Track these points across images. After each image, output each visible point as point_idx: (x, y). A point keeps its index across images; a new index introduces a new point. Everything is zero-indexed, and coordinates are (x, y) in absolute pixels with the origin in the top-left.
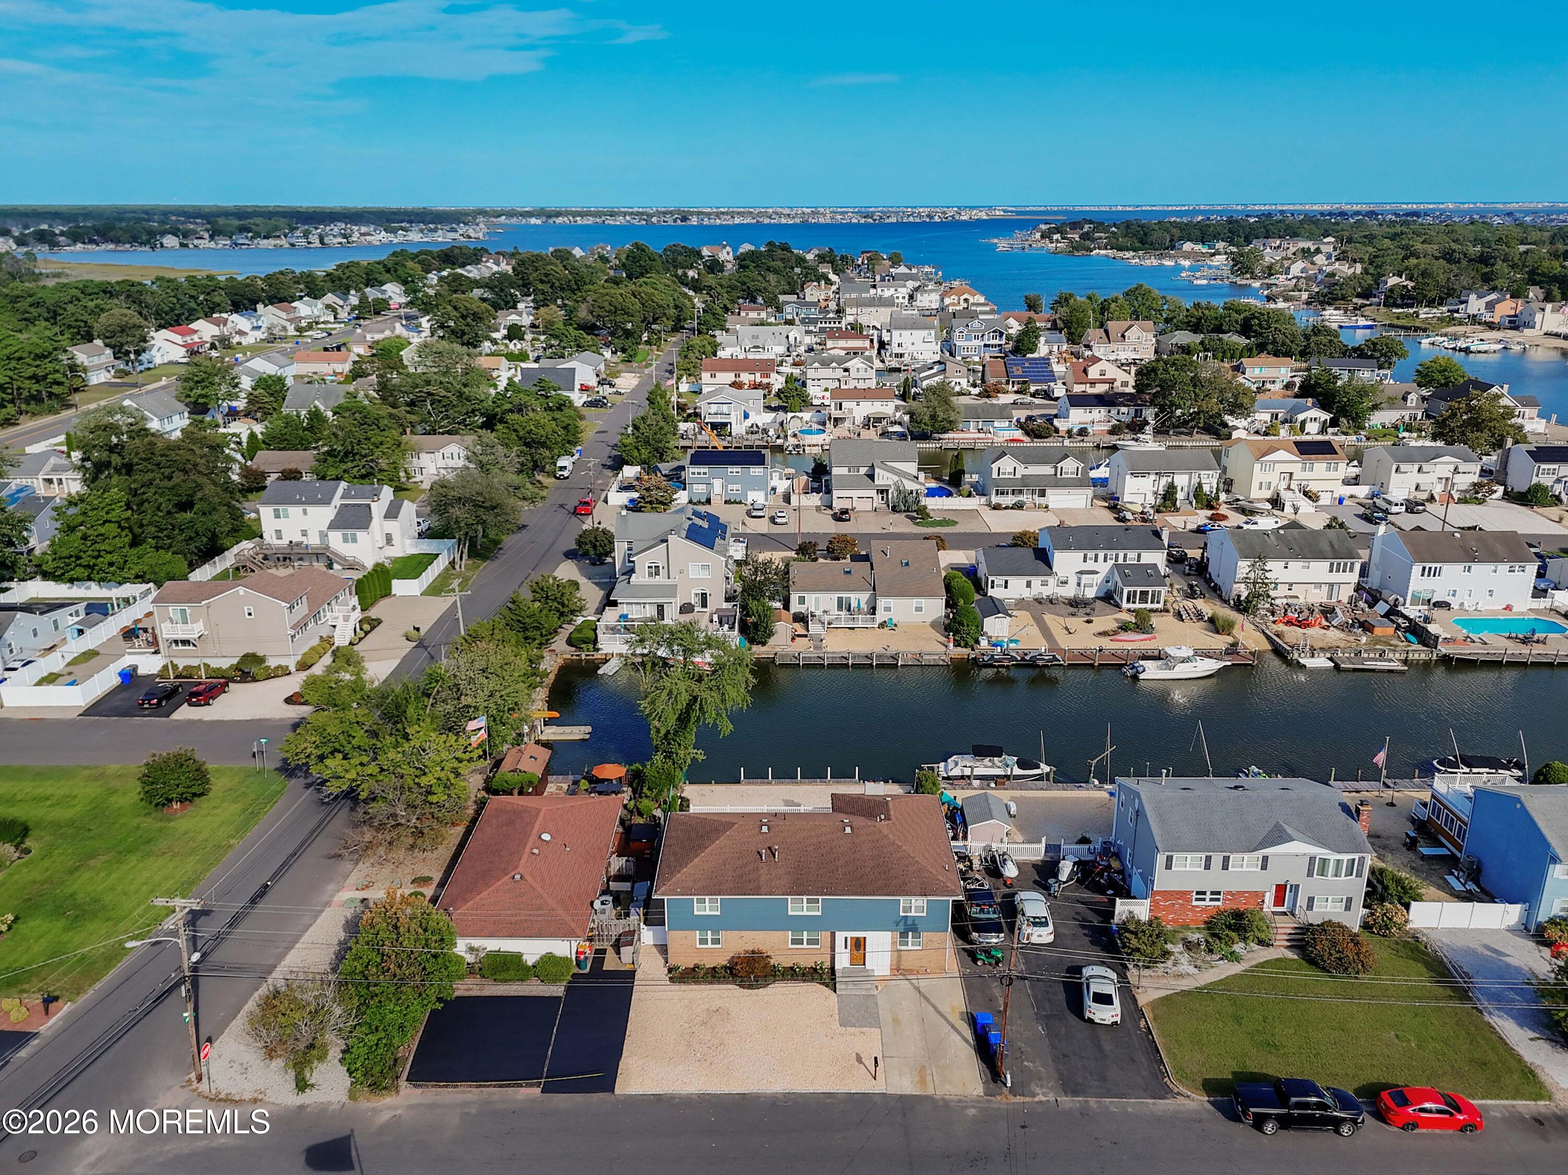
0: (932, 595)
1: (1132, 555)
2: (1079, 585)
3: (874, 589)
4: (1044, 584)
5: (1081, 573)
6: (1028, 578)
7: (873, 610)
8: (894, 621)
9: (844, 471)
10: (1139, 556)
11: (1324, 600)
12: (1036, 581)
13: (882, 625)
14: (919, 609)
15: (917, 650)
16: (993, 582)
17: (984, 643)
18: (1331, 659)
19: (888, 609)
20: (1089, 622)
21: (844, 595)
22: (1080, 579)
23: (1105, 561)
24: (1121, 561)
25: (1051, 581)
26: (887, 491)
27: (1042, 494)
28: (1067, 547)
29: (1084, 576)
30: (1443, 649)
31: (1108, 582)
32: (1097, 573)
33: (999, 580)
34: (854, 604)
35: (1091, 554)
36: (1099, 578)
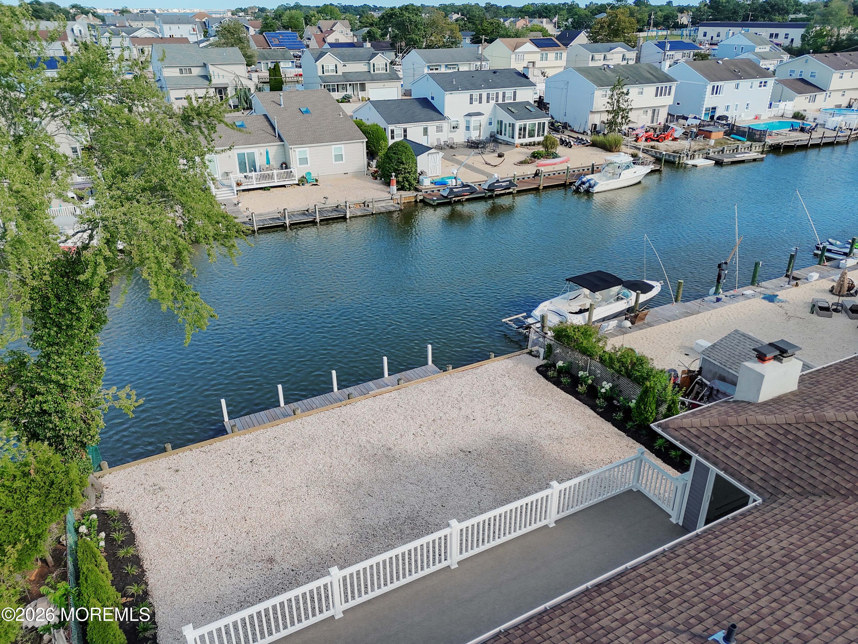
0: (350, 138)
1: (509, 92)
2: (468, 128)
3: (282, 140)
4: (439, 129)
5: (469, 115)
6: (424, 124)
7: (285, 165)
8: (314, 175)
9: (175, 72)
10: (515, 93)
11: (649, 124)
12: (432, 126)
13: (302, 181)
14: (339, 157)
15: (361, 199)
16: (392, 132)
17: (426, 183)
18: (707, 158)
19: (304, 161)
20: (500, 156)
21: (246, 150)
22: (468, 122)
23: (488, 102)
24: (500, 101)
25: (445, 125)
26: (225, 88)
27: (363, 87)
28: (454, 88)
29: (474, 118)
30: (770, 141)
31: (490, 124)
32: (483, 114)
33: (398, 129)
34: (260, 161)
35: (476, 93)
36: (483, 120)
